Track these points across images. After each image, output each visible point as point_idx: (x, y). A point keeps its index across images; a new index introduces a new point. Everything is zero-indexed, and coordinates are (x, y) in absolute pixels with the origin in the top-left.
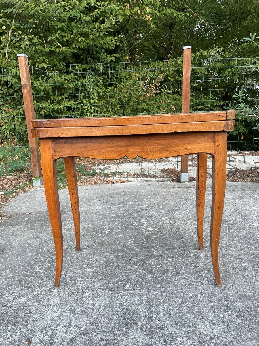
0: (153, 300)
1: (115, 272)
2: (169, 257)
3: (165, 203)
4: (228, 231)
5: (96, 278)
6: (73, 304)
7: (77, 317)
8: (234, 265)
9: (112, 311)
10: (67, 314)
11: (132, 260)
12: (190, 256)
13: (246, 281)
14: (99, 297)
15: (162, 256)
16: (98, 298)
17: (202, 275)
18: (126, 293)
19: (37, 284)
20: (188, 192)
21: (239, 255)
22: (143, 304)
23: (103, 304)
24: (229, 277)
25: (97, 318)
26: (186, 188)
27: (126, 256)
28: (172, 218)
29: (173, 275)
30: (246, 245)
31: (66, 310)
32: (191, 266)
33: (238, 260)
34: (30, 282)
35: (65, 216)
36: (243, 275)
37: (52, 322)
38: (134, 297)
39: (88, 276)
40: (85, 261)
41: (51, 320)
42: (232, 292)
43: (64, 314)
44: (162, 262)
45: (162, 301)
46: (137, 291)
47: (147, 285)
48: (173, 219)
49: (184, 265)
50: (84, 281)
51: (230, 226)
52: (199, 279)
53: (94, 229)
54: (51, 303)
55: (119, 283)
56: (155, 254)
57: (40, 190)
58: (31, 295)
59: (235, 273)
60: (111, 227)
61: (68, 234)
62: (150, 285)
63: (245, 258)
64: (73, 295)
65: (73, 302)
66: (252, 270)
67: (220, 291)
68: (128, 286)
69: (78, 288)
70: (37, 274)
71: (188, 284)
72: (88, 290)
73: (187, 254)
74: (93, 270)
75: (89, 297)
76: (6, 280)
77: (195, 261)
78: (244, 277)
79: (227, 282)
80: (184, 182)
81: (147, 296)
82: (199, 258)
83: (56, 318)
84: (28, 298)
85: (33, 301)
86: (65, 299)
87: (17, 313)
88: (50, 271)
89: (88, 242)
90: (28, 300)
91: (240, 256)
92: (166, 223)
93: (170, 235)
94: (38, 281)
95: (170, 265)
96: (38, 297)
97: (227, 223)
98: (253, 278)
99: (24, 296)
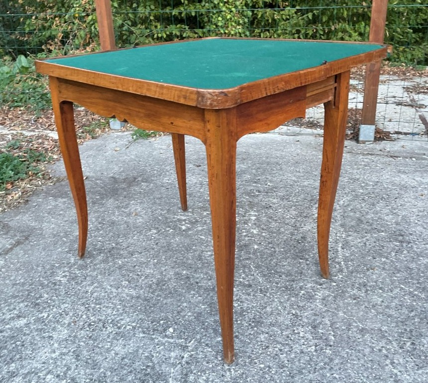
0: (197, 362)
1: (164, 302)
2: (261, 290)
3: (306, 183)
4: (393, 254)
5: (132, 306)
6: (82, 343)
7: (79, 366)
8: (366, 325)
9: (131, 366)
10: (68, 358)
11: (199, 284)
12: (297, 295)
13: (371, 360)
14: (122, 339)
15: (250, 286)
16: (121, 341)
17: (299, 333)
18: (164, 341)
19: (49, 301)
20: (361, 165)
21: (387, 307)
22: (180, 366)
23: (122, 352)
24: (346, 345)
25: (105, 374)
26: (364, 155)
27: (193, 277)
28: (305, 215)
29: (250, 324)
30: (412, 290)
31: (69, 351)
32: (288, 314)
33: (380, 317)
34: (41, 297)
35: (134, 190)
36: (372, 348)
37: (43, 365)
38: (172, 349)
39: (123, 301)
40: (129, 275)
41: (44, 363)
42: (335, 375)
43: (64, 357)
44: (244, 297)
45: (211, 366)
46: (180, 341)
47: (201, 334)
48: (305, 217)
49: (277, 309)
50: (113, 309)
51: (404, 245)
52: (291, 340)
53: (166, 218)
54: (54, 336)
55: (162, 322)
56: (241, 280)
57: (117, 137)
58: (34, 318)
59: (361, 340)
60: (195, 218)
61: (125, 223)
62: (206, 335)
63: (396, 315)
64: (88, 329)
65: (84, 340)
66: (397, 340)
67: (316, 368)
68: (171, 330)
69: (101, 318)
70: (55, 285)
71: (267, 345)
72: (111, 325)
73: (293, 290)
74: (133, 293)
75: (109, 337)
76: (13, 287)
77: (301, 304)
78: (372, 351)
79: (336, 355)
80: (364, 142)
81: (192, 353)
82: (311, 301)
83: (51, 361)
84: (28, 322)
85: (32, 327)
86: (74, 334)
87: (6, 342)
88: (74, 283)
89: (148, 242)
90: (27, 325)
91: (387, 310)
92: (288, 224)
93: (283, 248)
94: (53, 296)
95: (255, 305)
96: (43, 322)
97: (400, 238)
98: (387, 356)
99: (25, 317)
